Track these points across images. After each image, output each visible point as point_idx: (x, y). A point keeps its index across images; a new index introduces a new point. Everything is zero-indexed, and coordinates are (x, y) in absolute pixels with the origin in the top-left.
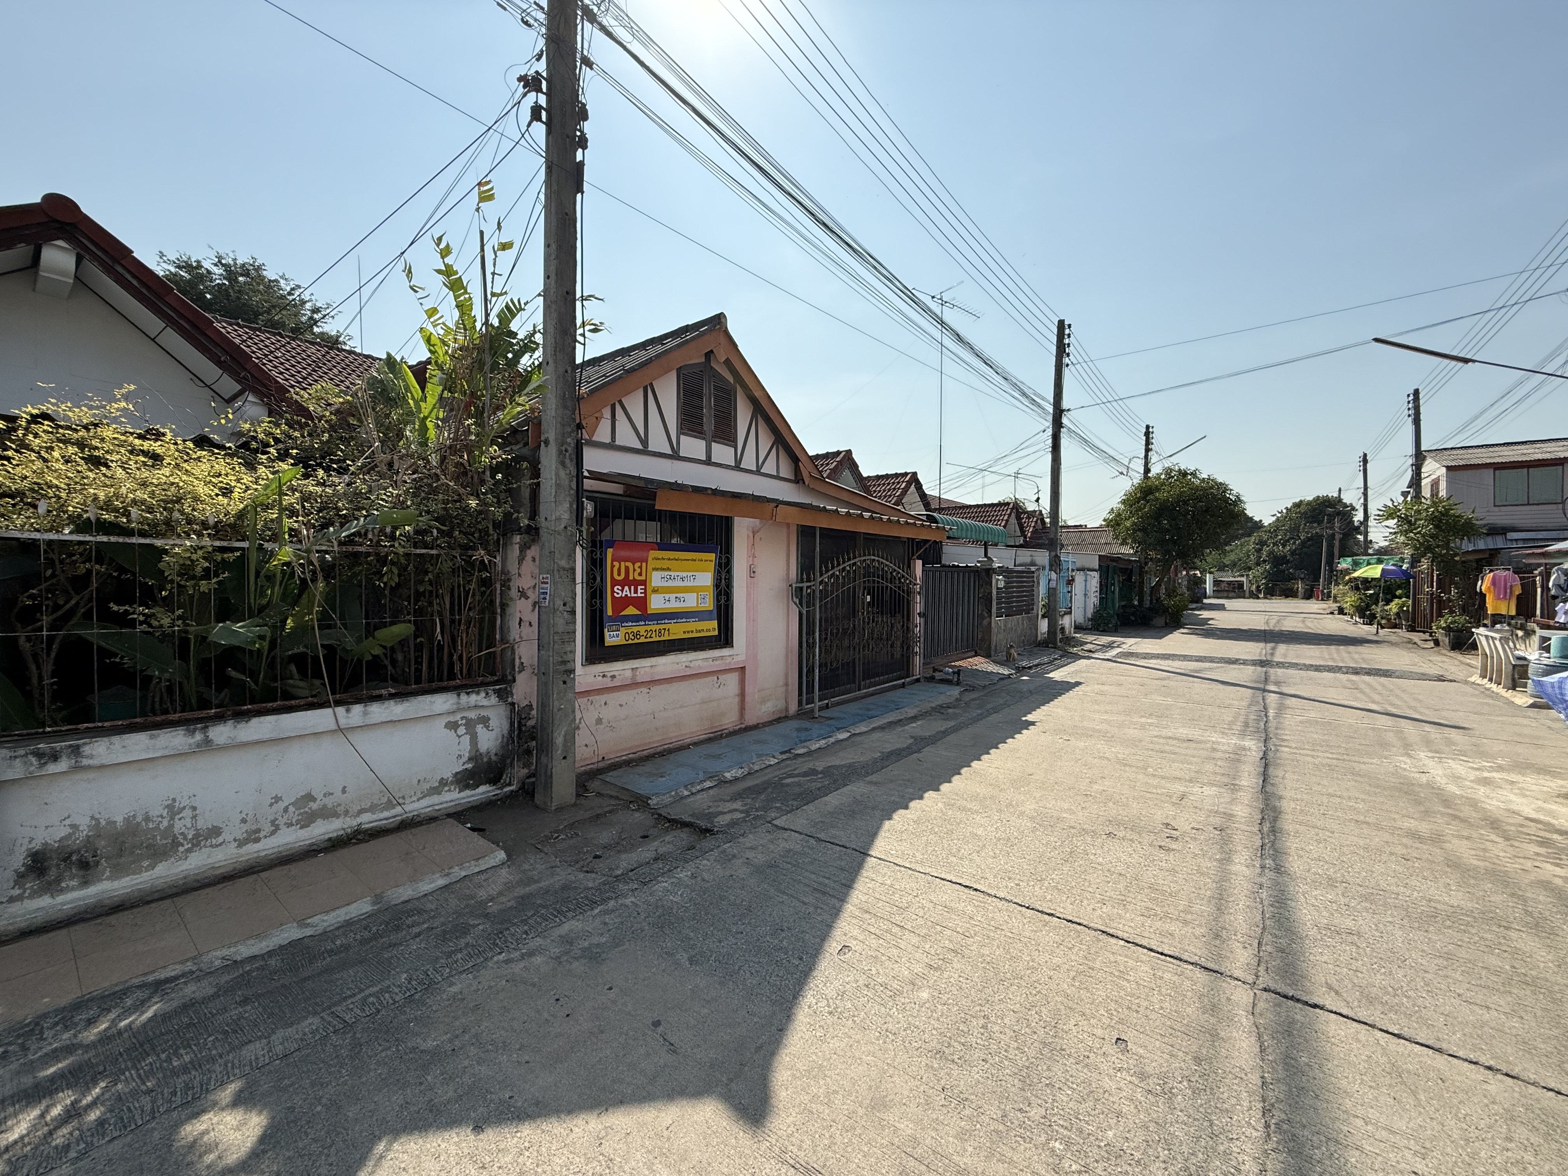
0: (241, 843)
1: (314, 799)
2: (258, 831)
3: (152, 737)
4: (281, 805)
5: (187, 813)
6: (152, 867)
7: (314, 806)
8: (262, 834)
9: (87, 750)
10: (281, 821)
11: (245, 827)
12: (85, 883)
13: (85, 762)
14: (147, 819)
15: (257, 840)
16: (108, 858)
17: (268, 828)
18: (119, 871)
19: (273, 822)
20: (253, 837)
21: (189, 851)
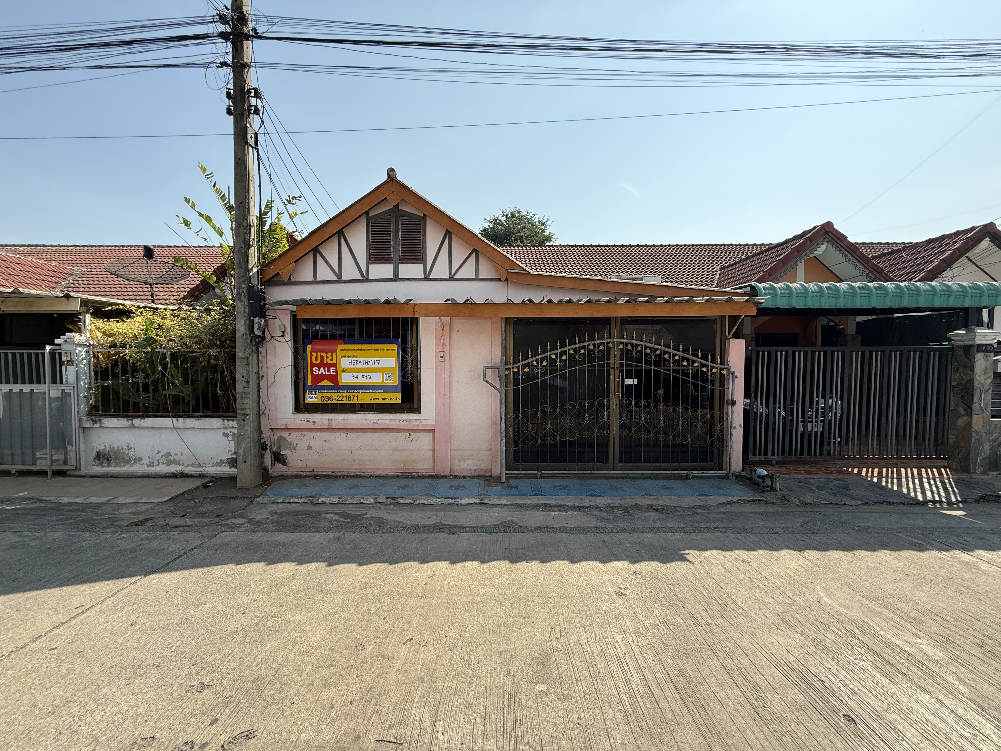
0: (149, 466)
1: (171, 456)
2: (153, 463)
3: (118, 420)
4: (160, 455)
5: (132, 450)
6: (124, 466)
7: (172, 458)
8: (154, 464)
9: (102, 421)
10: (161, 461)
11: (149, 460)
12: (108, 466)
13: (103, 425)
14: (122, 449)
15: (153, 466)
16: (114, 459)
17: (156, 463)
18: (117, 465)
19: (158, 460)
20: (151, 465)
21: (133, 464)
